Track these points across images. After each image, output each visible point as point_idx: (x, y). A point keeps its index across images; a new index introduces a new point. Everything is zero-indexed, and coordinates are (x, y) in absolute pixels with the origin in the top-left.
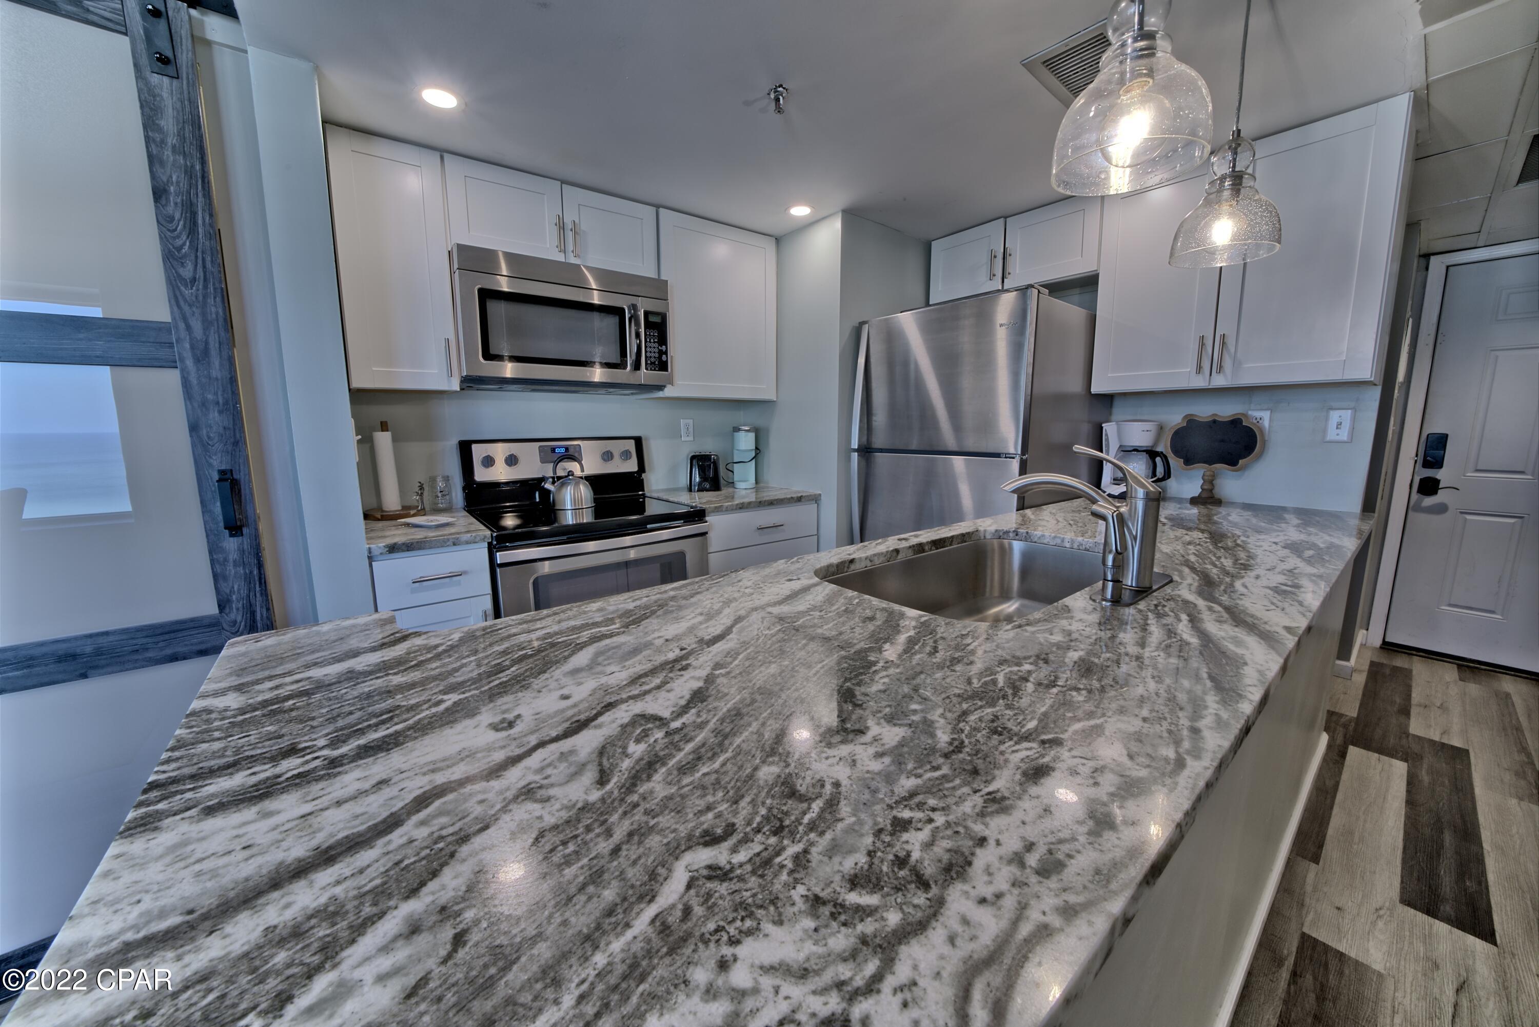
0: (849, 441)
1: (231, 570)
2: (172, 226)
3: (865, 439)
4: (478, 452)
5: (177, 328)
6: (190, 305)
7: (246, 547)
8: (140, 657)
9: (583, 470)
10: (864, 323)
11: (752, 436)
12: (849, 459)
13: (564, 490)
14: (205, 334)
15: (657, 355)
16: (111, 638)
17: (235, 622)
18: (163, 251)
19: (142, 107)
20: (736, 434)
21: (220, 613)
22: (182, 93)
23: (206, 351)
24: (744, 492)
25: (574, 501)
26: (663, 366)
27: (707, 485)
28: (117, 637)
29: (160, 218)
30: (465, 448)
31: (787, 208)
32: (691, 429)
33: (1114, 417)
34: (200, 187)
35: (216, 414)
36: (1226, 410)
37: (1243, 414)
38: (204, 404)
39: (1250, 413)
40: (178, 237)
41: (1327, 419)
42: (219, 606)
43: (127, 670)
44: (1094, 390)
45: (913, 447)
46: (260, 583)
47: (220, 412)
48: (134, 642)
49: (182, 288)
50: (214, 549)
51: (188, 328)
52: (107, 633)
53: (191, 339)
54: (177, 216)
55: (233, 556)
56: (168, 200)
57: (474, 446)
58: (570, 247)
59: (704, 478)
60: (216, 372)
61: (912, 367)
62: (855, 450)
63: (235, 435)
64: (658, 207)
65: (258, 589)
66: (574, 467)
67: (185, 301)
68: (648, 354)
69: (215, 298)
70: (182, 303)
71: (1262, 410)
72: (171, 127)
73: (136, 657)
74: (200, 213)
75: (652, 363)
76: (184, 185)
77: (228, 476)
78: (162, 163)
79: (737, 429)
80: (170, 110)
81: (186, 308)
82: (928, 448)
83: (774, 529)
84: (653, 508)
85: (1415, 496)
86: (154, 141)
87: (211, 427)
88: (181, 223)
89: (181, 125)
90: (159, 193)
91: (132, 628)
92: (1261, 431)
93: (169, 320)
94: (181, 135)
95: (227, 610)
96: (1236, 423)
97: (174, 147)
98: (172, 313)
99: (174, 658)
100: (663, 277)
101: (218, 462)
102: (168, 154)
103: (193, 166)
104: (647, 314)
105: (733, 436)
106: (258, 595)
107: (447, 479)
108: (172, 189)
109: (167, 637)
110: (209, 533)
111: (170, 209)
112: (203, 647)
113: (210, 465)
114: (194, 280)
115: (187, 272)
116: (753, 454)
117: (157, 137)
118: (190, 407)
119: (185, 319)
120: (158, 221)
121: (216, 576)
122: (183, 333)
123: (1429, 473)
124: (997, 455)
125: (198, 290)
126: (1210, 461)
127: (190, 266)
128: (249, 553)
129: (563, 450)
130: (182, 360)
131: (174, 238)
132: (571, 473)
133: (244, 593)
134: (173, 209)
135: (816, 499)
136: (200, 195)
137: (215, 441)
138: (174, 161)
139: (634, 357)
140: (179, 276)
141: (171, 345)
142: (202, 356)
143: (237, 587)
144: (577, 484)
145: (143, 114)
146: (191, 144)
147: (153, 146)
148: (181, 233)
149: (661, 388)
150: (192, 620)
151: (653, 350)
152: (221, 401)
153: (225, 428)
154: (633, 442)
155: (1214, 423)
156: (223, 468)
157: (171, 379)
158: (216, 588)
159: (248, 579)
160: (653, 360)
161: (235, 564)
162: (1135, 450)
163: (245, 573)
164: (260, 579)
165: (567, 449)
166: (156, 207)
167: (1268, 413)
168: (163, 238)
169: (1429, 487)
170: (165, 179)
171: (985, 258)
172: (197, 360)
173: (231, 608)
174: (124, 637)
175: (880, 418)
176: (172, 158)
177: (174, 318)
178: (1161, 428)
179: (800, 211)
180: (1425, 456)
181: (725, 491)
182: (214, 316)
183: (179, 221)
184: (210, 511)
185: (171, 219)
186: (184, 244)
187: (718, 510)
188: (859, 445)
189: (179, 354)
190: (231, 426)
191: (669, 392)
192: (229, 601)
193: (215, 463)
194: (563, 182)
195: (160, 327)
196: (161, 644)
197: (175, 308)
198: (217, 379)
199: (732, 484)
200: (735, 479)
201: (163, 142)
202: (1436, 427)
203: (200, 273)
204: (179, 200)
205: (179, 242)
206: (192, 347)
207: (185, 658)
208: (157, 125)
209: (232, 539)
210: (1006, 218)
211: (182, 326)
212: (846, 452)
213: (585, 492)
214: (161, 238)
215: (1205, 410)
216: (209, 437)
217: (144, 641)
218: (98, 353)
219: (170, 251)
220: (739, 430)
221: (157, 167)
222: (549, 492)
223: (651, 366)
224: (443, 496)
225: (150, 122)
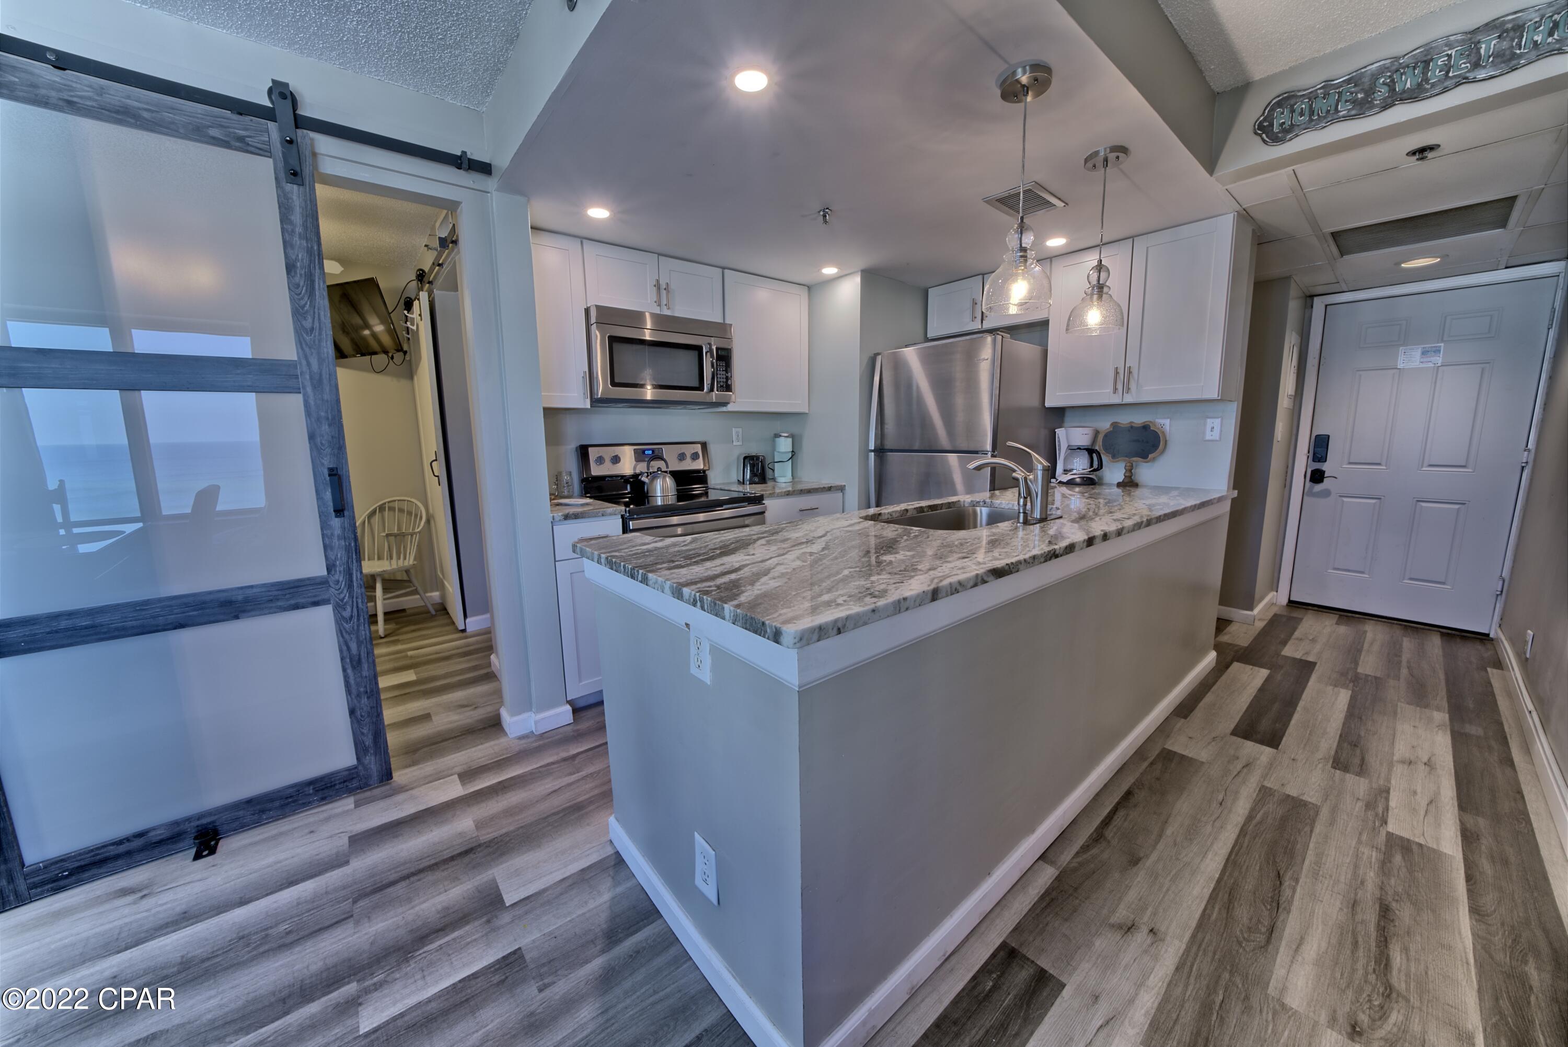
0: (867, 444)
1: (336, 542)
2: (298, 291)
3: (879, 442)
4: (593, 453)
5: (301, 364)
6: (310, 348)
7: (346, 525)
8: (274, 605)
9: (667, 467)
10: (878, 354)
11: (790, 440)
12: (867, 458)
13: (655, 482)
14: (319, 368)
15: (725, 380)
16: (255, 590)
17: (338, 582)
18: (292, 309)
19: (280, 207)
20: (777, 439)
21: (328, 574)
22: (305, 196)
23: (320, 380)
24: (784, 485)
25: (663, 490)
26: (728, 388)
27: (756, 479)
28: (258, 590)
29: (291, 287)
30: (583, 451)
31: (820, 270)
32: (740, 436)
33: (1066, 424)
34: (317, 261)
35: (327, 427)
36: (1139, 419)
37: (1151, 422)
38: (318, 420)
39: (1157, 420)
40: (302, 299)
41: (1205, 425)
42: (327, 569)
43: (265, 614)
44: (1047, 404)
45: (916, 448)
46: (356, 553)
47: (330, 425)
48: (270, 593)
49: (305, 335)
50: (324, 526)
51: (309, 364)
52: (252, 587)
53: (310, 372)
54: (302, 283)
55: (338, 532)
56: (296, 273)
57: (590, 449)
58: (664, 302)
59: (753, 474)
60: (326, 396)
61: (914, 388)
62: (872, 451)
63: (339, 442)
64: (723, 268)
65: (354, 557)
66: (661, 464)
67: (307, 344)
68: (719, 380)
69: (326, 342)
70: (304, 346)
71: (1165, 418)
72: (298, 220)
73: (271, 605)
74: (317, 280)
75: (722, 386)
76: (306, 262)
77: (335, 472)
78: (292, 247)
79: (777, 436)
80: (298, 208)
81: (307, 350)
82: (928, 449)
83: (811, 511)
84: (713, 495)
85: (1308, 484)
86: (287, 231)
87: (323, 436)
88: (304, 288)
89: (304, 219)
90: (290, 268)
91: (268, 584)
92: (1163, 433)
93: (296, 359)
94: (305, 227)
95: (333, 572)
96: (1145, 427)
97: (300, 234)
98: (298, 353)
99: (296, 607)
100: (727, 322)
101: (328, 462)
102: (296, 239)
103: (312, 247)
104: (717, 349)
105: (774, 441)
106: (354, 561)
107: (570, 474)
108: (298, 264)
109: (292, 591)
110: (322, 515)
111: (297, 279)
112: (316, 599)
113: (323, 464)
114: (312, 329)
115: (308, 324)
116: (790, 455)
117: (289, 227)
118: (309, 421)
119: (306, 358)
120: (289, 288)
121: (325, 547)
122: (305, 368)
123: (1317, 466)
124: (976, 452)
125: (315, 336)
126: (1130, 455)
127: (310, 320)
128: (349, 530)
129: (650, 452)
130: (304, 388)
131: (299, 300)
132: (659, 469)
133: (345, 559)
134: (299, 279)
135: (842, 489)
136: (317, 267)
137: (326, 446)
138: (300, 244)
139: (709, 382)
140: (302, 326)
141: (297, 377)
142: (317, 384)
143: (340, 554)
144: (664, 477)
145: (280, 213)
146: (311, 231)
147: (287, 235)
148: (304, 296)
149: (725, 404)
150: (309, 579)
151: (722, 376)
152: (330, 418)
153: (332, 437)
154: (699, 446)
155: (1132, 428)
156: (331, 466)
157: (296, 401)
158: (326, 556)
159: (348, 549)
160: (722, 384)
161: (339, 539)
162: (1079, 449)
163: (346, 545)
164: (356, 549)
165: (653, 451)
166: (288, 278)
167: (1169, 420)
168: (292, 300)
169: (1317, 477)
170: (294, 257)
171: (969, 304)
172: (314, 387)
173: (335, 571)
174: (263, 590)
175: (890, 427)
176: (298, 242)
177: (299, 357)
178: (1097, 433)
179: (830, 271)
180: (1314, 454)
181: (770, 484)
182: (326, 355)
183: (303, 287)
184: (322, 498)
185: (298, 286)
186: (306, 303)
187: (772, 495)
188: (875, 447)
189: (302, 383)
190: (337, 435)
191: (730, 408)
192: (334, 565)
193: (326, 463)
194: (659, 254)
195: (291, 365)
196: (288, 596)
197: (300, 350)
198: (327, 401)
199: (774, 479)
200: (776, 475)
201: (293, 231)
202: (1320, 430)
203: (317, 324)
204: (303, 272)
205: (302, 302)
206: (311, 378)
207: (303, 607)
208: (290, 219)
209: (337, 519)
210: (983, 275)
211: (304, 362)
212: (865, 452)
213: (669, 481)
214: (291, 299)
215: (1125, 419)
216: (322, 444)
217: (276, 593)
218: (249, 384)
219: (297, 309)
220: (780, 436)
221: (289, 249)
222: (644, 483)
223: (721, 388)
224: (568, 486)
225: (285, 218)
